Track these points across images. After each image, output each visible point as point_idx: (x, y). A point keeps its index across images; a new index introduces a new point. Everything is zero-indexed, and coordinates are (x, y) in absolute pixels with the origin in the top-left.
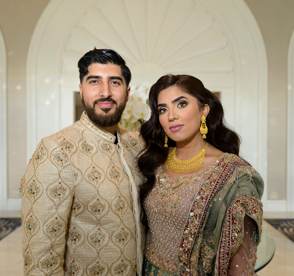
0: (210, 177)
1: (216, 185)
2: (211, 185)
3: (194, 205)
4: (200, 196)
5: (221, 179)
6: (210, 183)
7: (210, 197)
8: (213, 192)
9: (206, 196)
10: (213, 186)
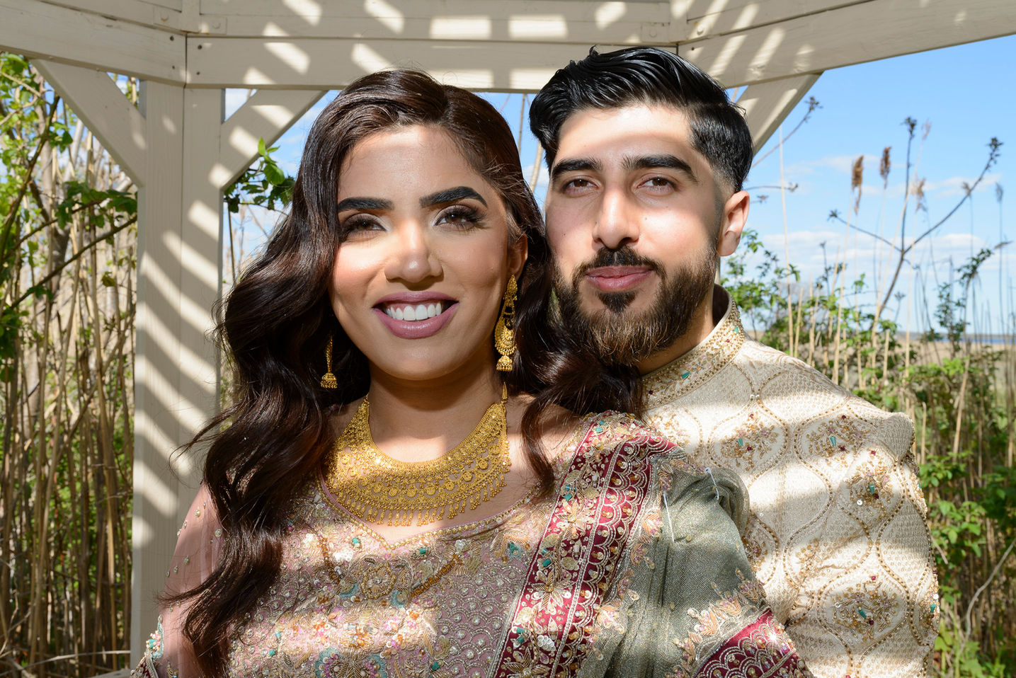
0: (555, 520)
1: (596, 550)
2: (569, 555)
3: (506, 654)
4: (532, 611)
5: (611, 522)
6: (566, 548)
7: (579, 608)
8: (587, 582)
9: (561, 605)
10: (581, 561)
